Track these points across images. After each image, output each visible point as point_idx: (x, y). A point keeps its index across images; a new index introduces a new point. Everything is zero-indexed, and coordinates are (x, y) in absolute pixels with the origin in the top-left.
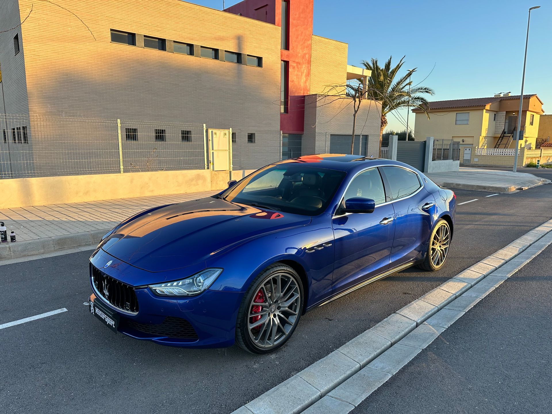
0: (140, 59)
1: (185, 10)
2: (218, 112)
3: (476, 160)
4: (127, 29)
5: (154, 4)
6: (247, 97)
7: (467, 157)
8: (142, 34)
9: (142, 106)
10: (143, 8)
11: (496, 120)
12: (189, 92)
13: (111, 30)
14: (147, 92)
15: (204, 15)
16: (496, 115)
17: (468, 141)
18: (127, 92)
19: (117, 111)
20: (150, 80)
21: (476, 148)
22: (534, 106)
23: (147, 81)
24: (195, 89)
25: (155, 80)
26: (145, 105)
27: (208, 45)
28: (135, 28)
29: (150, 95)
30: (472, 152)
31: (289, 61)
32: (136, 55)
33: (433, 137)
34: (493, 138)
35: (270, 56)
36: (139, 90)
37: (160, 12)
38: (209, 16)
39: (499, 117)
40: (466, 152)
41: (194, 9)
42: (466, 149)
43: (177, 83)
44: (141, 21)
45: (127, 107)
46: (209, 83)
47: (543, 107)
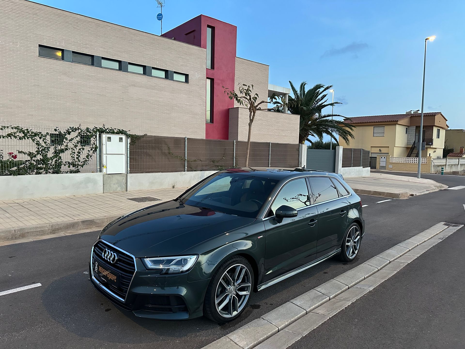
0: (67, 72)
1: (114, 31)
2: (145, 120)
3: (391, 166)
4: (55, 45)
5: (84, 25)
6: (174, 108)
7: (383, 164)
8: (70, 50)
9: (68, 114)
10: (72, 27)
11: (407, 133)
12: (115, 102)
13: (40, 46)
14: (73, 102)
15: (132, 36)
16: (408, 129)
17: (384, 150)
18: (53, 101)
19: (42, 117)
20: (77, 90)
21: (390, 156)
22: (440, 122)
23: (73, 91)
24: (121, 99)
25: (82, 91)
26: (71, 113)
27: (135, 62)
28: (63, 44)
29: (76, 104)
30: (387, 160)
31: (214, 79)
32: (64, 68)
33: (342, 147)
34: (405, 148)
35: (196, 73)
36: (65, 99)
37: (89, 31)
38: (138, 37)
39: (411, 131)
40: (381, 160)
41: (122, 31)
42: (382, 158)
43: (104, 94)
44: (70, 39)
45: (53, 114)
46: (136, 94)
47: (447, 123)
